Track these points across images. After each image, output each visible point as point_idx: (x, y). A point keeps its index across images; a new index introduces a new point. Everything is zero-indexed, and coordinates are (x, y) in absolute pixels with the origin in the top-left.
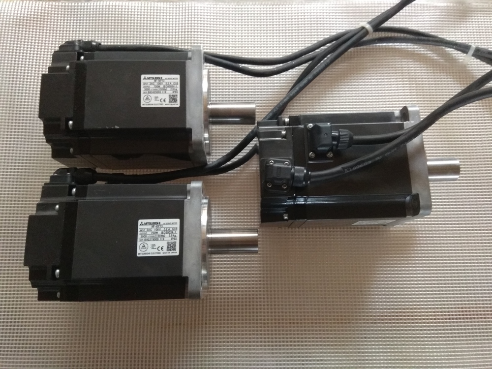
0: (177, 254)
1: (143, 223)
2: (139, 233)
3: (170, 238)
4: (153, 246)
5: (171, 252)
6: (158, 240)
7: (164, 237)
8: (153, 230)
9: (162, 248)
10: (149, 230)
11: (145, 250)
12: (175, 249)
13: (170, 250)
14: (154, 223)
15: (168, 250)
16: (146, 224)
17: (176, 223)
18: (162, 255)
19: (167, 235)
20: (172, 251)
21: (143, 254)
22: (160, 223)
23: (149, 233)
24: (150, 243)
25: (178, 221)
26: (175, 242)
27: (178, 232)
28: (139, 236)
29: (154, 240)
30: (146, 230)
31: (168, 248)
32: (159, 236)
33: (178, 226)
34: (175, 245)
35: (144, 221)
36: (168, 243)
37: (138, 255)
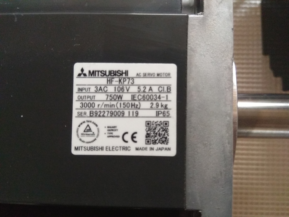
0: (173, 153)
1: (86, 72)
2: (75, 96)
3: (153, 113)
4: (112, 129)
5: (156, 146)
6: (123, 115)
7: (137, 107)
8: (111, 89)
9: (133, 137)
10: (100, 89)
11: (91, 139)
12: (165, 141)
13: (155, 142)
14: (113, 74)
15: (148, 142)
16: (93, 74)
17: (168, 75)
18: (133, 153)
19: (146, 104)
20: (160, 145)
21: (86, 149)
22: (126, 73)
23: (101, 96)
24: (103, 123)
25: (172, 68)
26: (166, 124)
27: (173, 96)
28: (76, 105)
29: (113, 115)
30: (93, 89)
31: (148, 135)
32: (126, 106)
33: (173, 82)
34: (166, 130)
35: (89, 67)
36: (148, 124)
37: (74, 152)
